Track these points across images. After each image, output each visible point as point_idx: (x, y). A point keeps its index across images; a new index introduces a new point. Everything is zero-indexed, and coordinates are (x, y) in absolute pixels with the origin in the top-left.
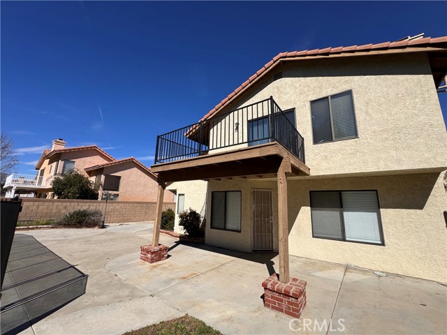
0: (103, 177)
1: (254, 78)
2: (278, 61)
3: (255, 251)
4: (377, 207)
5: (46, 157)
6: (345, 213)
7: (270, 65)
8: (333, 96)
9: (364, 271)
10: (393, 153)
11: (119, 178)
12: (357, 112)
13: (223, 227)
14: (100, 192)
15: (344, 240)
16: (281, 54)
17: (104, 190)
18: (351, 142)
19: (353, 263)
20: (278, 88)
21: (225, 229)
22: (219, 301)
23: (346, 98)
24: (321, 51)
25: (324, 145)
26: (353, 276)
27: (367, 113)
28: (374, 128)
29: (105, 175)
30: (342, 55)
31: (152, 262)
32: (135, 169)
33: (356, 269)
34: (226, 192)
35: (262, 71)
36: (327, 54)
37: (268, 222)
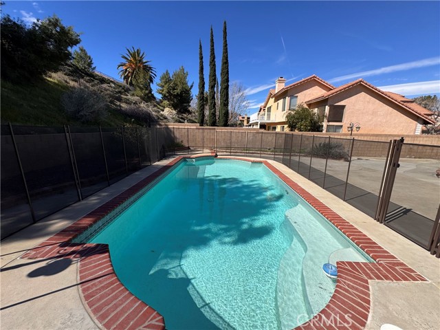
0: (327, 108)
5: (271, 96)
11: (343, 107)
14: (325, 124)
17: (328, 121)
29: (330, 106)
32: (363, 94)
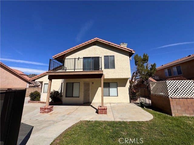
1: (87, 43)
2: (96, 40)
3: (84, 103)
4: (117, 87)
6: (110, 89)
7: (93, 40)
8: (110, 56)
9: (114, 103)
10: (122, 74)
12: (115, 62)
13: (71, 96)
15: (109, 96)
16: (96, 38)
18: (113, 70)
19: (111, 102)
20: (94, 49)
21: (73, 97)
22: (86, 116)
23: (113, 57)
24: (108, 42)
25: (107, 69)
26: (112, 105)
27: (117, 63)
28: (118, 67)
30: (113, 45)
31: (48, 113)
33: (112, 103)
34: (73, 83)
35: (90, 41)
36: (110, 44)
37: (88, 93)
